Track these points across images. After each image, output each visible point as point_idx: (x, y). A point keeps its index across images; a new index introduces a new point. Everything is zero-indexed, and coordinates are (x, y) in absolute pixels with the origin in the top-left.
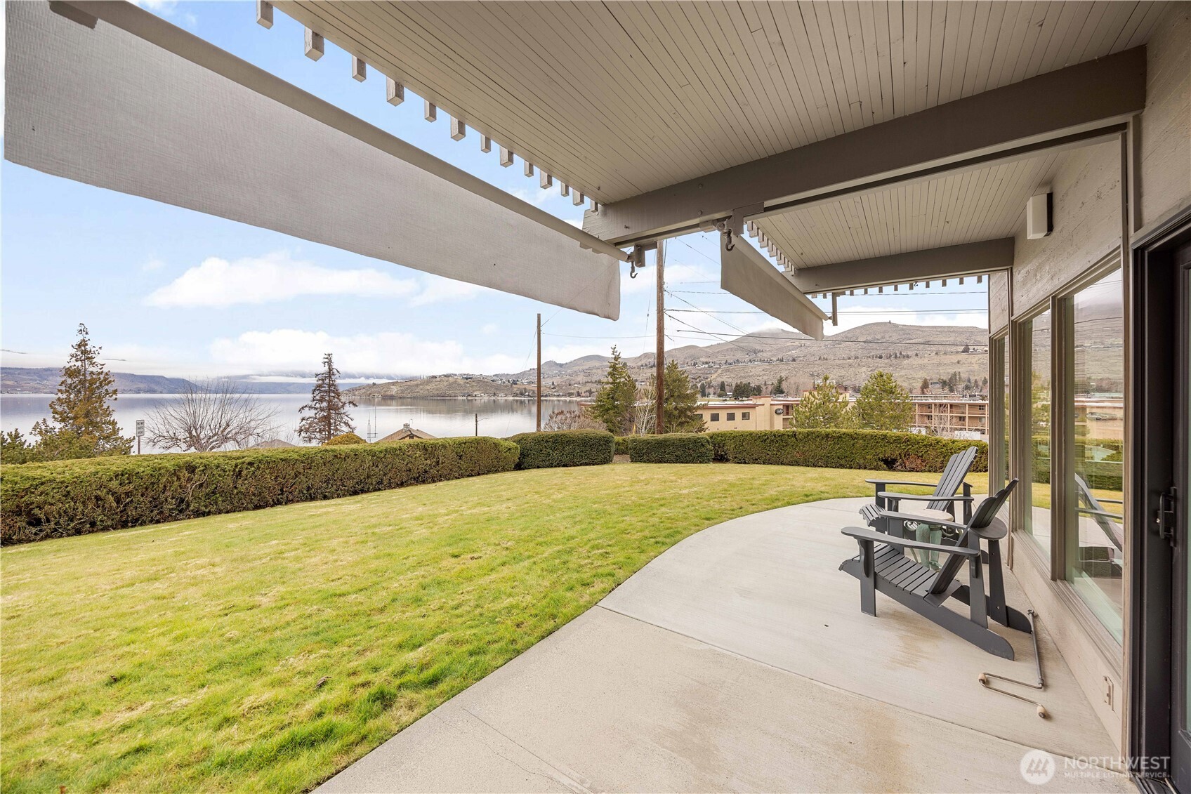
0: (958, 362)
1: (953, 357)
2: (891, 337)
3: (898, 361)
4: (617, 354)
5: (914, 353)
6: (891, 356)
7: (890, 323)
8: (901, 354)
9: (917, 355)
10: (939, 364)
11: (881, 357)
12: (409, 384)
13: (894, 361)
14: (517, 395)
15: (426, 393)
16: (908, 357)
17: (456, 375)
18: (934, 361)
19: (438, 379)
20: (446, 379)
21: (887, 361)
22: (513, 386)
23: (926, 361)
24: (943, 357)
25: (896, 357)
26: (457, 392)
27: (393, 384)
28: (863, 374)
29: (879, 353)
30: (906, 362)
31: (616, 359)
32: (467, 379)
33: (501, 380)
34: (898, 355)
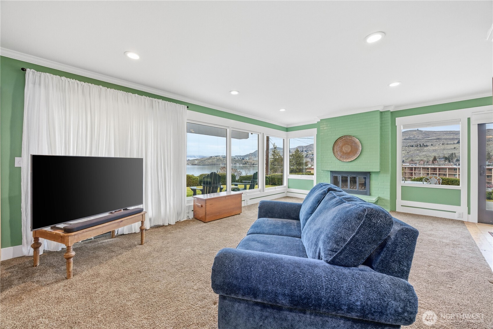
0: (455, 148)
1: (451, 145)
2: (418, 136)
3: (422, 148)
4: (276, 146)
5: (430, 144)
6: (418, 146)
7: (418, 130)
8: (423, 144)
9: (432, 145)
10: (444, 149)
11: (412, 146)
12: (202, 160)
13: (419, 148)
14: (244, 164)
15: (208, 163)
16: (427, 146)
17: (220, 156)
18: (441, 148)
19: (213, 158)
20: (216, 157)
21: (415, 148)
22: (243, 160)
23: (437, 148)
24: (446, 146)
25: (420, 146)
26: (220, 163)
27: (196, 160)
28: (403, 154)
29: (412, 144)
30: (426, 148)
31: (275, 148)
32: (224, 157)
33: (238, 158)
34: (422, 145)
